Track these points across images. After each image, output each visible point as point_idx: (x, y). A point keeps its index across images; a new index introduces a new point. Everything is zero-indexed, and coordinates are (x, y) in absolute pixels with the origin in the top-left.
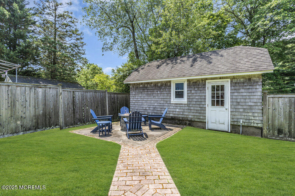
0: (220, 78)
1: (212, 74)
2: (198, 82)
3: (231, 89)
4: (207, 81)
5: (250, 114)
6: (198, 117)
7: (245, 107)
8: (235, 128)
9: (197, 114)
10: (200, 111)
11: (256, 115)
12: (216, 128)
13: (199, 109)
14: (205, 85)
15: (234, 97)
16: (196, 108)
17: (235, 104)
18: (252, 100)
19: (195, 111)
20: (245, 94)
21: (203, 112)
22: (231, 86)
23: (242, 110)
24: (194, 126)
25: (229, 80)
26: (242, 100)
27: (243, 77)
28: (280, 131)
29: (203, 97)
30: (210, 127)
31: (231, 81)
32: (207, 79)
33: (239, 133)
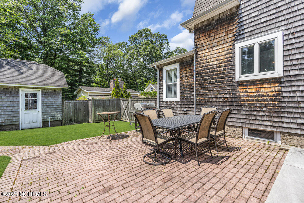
0: (33, 88)
1: (26, 84)
2: (10, 89)
3: (42, 97)
4: (20, 89)
5: (55, 113)
6: (11, 121)
7: (52, 109)
8: (45, 124)
9: (9, 118)
10: (12, 115)
11: (59, 113)
12: (29, 127)
13: (12, 113)
14: (18, 92)
15: (44, 102)
16: (7, 113)
17: (45, 107)
18: (56, 104)
19: (7, 116)
20: (52, 100)
21: (16, 115)
22: (42, 95)
23: (50, 111)
24: (4, 130)
25: (41, 90)
26: (50, 105)
27: (51, 89)
28: (70, 121)
29: (16, 103)
30: (23, 127)
31: (42, 91)
32: (20, 87)
33: (48, 127)
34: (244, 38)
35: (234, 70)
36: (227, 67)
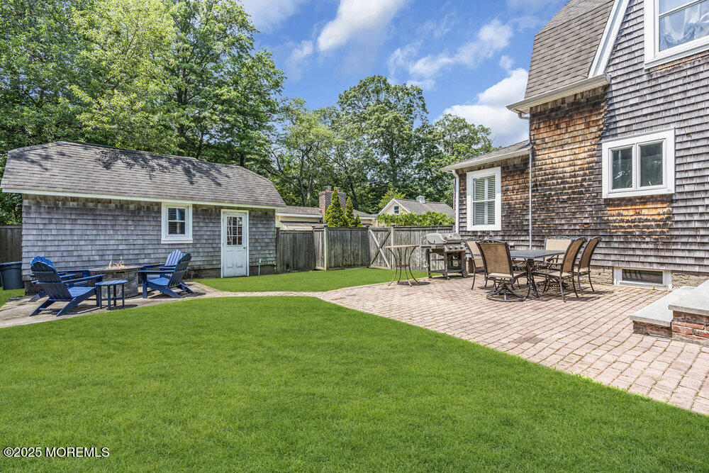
0: (238, 208)
1: (232, 202)
2: (210, 211)
3: (249, 223)
4: (222, 210)
5: (267, 252)
6: (210, 263)
7: (262, 244)
8: (254, 270)
9: (209, 259)
10: (212, 254)
11: (271, 252)
12: (233, 275)
13: (212, 250)
14: (219, 215)
15: (253, 233)
16: (206, 250)
17: (254, 241)
18: (268, 237)
19: (206, 254)
20: (262, 230)
21: (216, 254)
22: (249, 220)
23: (259, 248)
24: (203, 278)
25: (247, 212)
26: (260, 237)
27: (261, 210)
28: (288, 266)
29: (217, 233)
30: (225, 275)
31: (250, 214)
32: (222, 207)
33: (257, 275)
34: (616, 135)
35: (600, 182)
36: (587, 178)
